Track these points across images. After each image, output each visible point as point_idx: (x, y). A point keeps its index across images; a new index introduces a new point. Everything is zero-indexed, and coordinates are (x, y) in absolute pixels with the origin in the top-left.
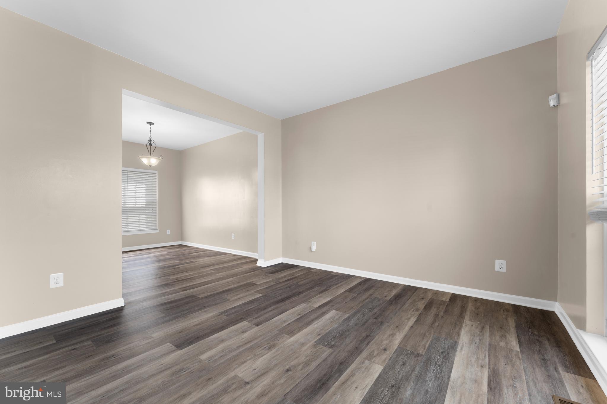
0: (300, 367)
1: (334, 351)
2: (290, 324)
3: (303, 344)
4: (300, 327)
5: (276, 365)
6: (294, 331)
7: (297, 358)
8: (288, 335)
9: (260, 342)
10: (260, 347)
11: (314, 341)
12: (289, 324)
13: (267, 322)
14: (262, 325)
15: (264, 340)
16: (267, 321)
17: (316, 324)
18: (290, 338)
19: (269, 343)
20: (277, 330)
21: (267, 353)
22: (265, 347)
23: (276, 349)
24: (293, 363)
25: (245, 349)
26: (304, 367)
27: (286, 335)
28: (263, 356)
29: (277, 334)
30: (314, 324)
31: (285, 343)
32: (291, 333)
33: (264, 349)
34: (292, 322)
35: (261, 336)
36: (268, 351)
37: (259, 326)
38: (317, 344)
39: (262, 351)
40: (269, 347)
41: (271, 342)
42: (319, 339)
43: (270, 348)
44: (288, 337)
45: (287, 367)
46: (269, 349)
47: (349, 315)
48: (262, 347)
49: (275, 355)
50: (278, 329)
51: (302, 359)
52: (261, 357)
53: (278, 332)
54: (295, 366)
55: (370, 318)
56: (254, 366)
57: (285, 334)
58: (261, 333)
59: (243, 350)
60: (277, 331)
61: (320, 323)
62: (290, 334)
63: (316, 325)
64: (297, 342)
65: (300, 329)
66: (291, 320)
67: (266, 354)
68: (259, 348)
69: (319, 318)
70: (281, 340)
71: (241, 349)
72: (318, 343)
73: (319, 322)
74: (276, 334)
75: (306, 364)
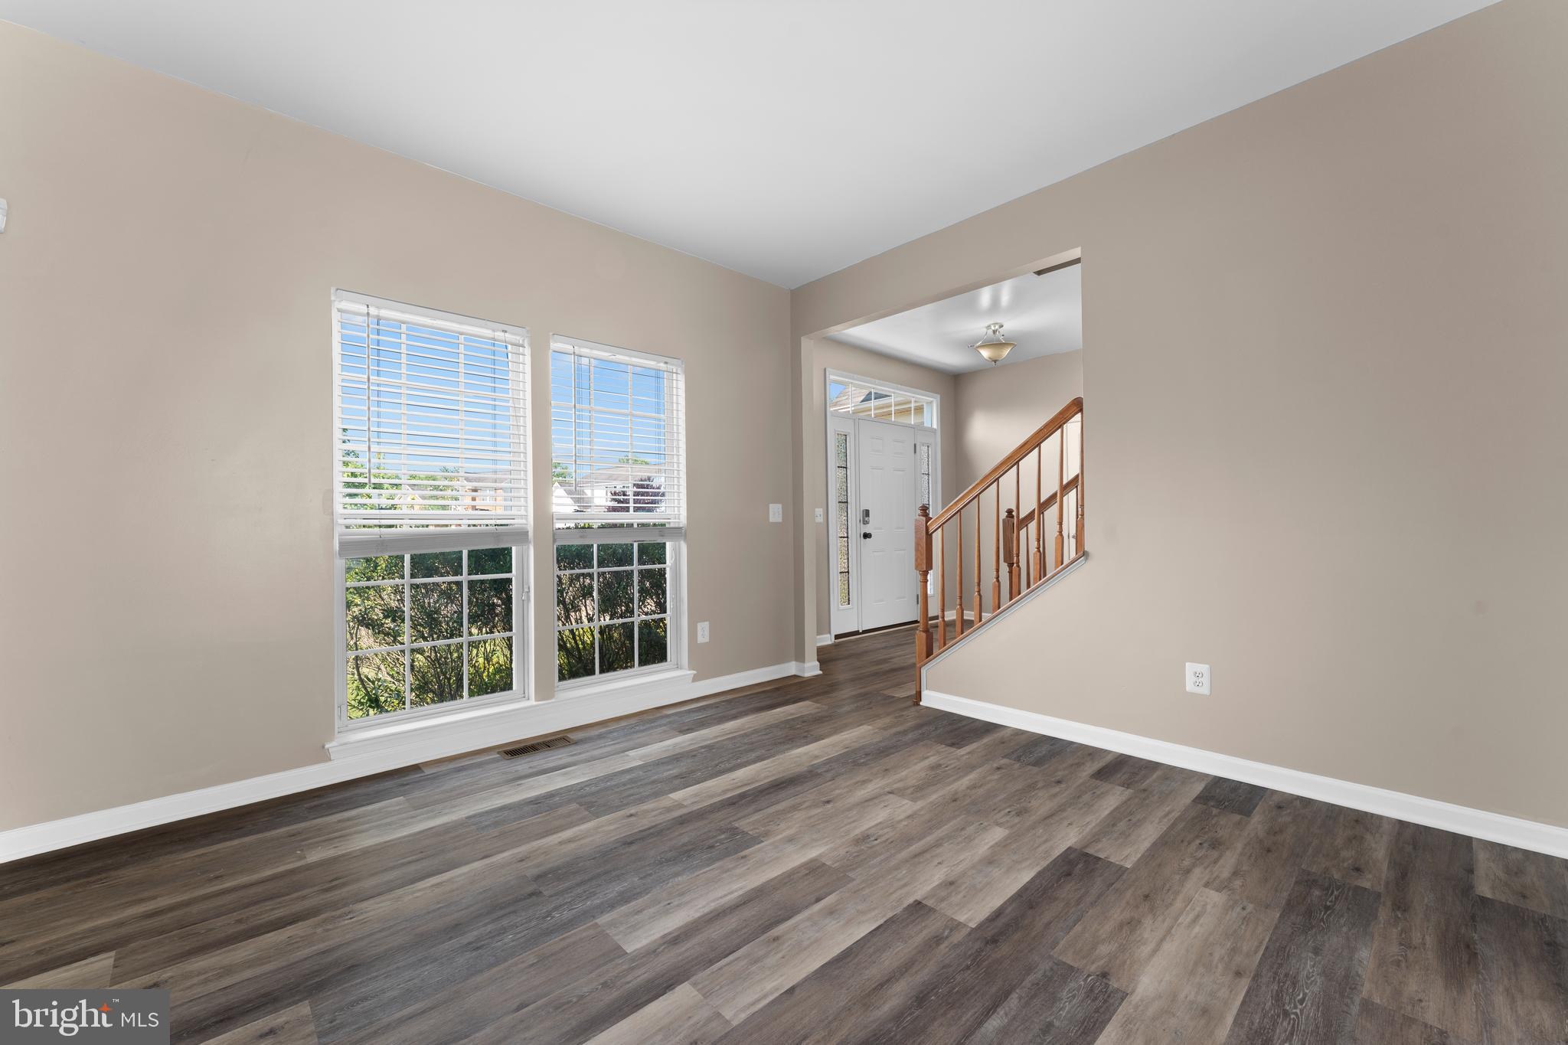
0: (807, 804)
1: (730, 823)
2: (814, 899)
3: (791, 840)
4: (786, 883)
5: (849, 809)
6: (807, 874)
7: (810, 818)
8: (824, 864)
9: (893, 852)
10: (889, 841)
11: (763, 844)
12: (818, 900)
13: (890, 915)
14: (905, 906)
15: (882, 857)
16: (890, 921)
17: (732, 893)
18: (820, 855)
19: (870, 848)
20: (854, 883)
21: (870, 828)
22: (879, 840)
23: (852, 835)
24: (819, 810)
25: (920, 840)
26: (800, 804)
27: (828, 863)
28: (877, 825)
29: (854, 869)
30: (741, 892)
31: (832, 845)
32: (814, 869)
33: (880, 836)
34: (807, 907)
35: (897, 868)
36: (869, 832)
37: (911, 900)
38: (759, 837)
39: (881, 832)
40: (868, 841)
41: (866, 849)
42: (748, 847)
43: (865, 838)
44: (823, 860)
45: (829, 806)
46: (868, 836)
47: (597, 921)
48: (885, 841)
49: (853, 825)
50: (850, 885)
51: (799, 815)
52: (880, 823)
53: (851, 875)
54: (815, 805)
55: (551, 896)
56: (888, 811)
57: (830, 867)
58: (899, 876)
59: (925, 837)
60: (854, 880)
61: (720, 893)
62: (818, 868)
63: (735, 887)
64: (804, 846)
65: (788, 878)
66: (809, 919)
67: (873, 827)
68: (891, 840)
69: (712, 915)
70: (842, 852)
71: (929, 839)
72: (756, 840)
73: (721, 898)
74: (856, 868)
75: (794, 808)
